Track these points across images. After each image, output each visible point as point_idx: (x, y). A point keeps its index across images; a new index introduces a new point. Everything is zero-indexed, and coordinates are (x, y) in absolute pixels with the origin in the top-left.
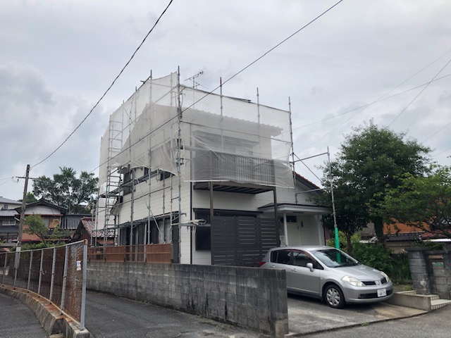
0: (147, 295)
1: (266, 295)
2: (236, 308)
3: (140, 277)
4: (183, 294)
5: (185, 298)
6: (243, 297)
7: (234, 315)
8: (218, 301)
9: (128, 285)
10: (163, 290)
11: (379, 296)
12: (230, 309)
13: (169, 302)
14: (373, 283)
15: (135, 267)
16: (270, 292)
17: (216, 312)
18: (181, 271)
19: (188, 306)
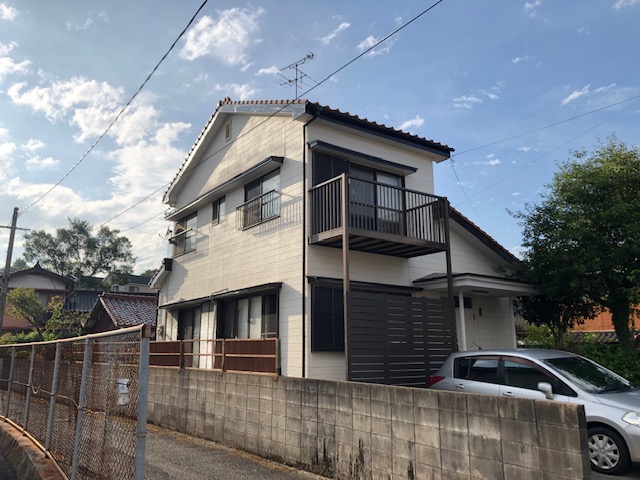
2: (438, 476)
3: (211, 398)
5: (308, 444)
6: (461, 457)
8: (390, 457)
9: (187, 411)
10: (259, 425)
12: (421, 476)
13: (271, 449)
18: (297, 392)
19: (315, 461)
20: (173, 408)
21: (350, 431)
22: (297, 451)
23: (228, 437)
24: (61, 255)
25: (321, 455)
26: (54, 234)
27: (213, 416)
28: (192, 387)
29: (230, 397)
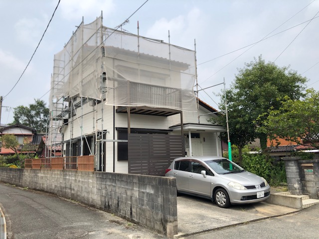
0: (78, 196)
1: (160, 200)
2: (138, 209)
3: (73, 182)
4: (102, 196)
5: (103, 199)
6: (143, 201)
7: (137, 215)
8: (126, 203)
9: (66, 188)
10: (88, 193)
11: (258, 197)
12: (134, 210)
13: (92, 202)
14: (253, 187)
15: (70, 173)
16: (163, 197)
17: (124, 212)
18: (100, 178)
19: (105, 207)
20: (61, 187)
21: (115, 192)
22: (100, 203)
23: (79, 198)
24: (32, 117)
25: (107, 204)
26: (29, 107)
27: (74, 189)
28: (67, 177)
29: (79, 181)
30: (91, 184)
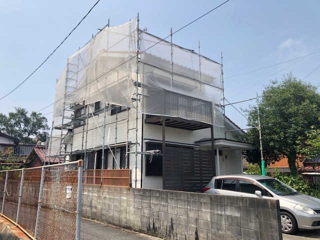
0: (102, 215)
1: (253, 226)
2: (210, 235)
3: (95, 198)
4: (142, 216)
5: (145, 220)
6: (221, 225)
8: (186, 227)
10: (120, 212)
12: (202, 235)
13: (126, 223)
15: (91, 189)
17: (183, 237)
18: (140, 195)
19: (149, 229)
21: (167, 213)
22: (140, 224)
23: (104, 218)
25: (152, 226)
26: (8, 116)
27: (96, 207)
28: (85, 193)
29: (105, 198)
30: (125, 203)
